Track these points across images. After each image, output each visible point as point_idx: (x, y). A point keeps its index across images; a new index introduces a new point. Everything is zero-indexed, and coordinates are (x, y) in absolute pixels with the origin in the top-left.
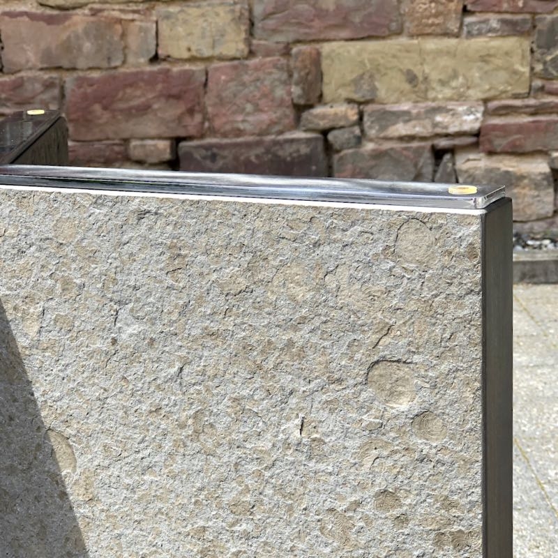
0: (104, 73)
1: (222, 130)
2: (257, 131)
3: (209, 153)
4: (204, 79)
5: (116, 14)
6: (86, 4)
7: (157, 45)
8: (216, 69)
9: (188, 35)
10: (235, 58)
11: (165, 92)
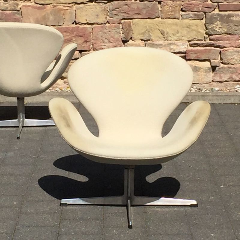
0: (56, 27)
4: (91, 30)
5: (62, 7)
7: (76, 18)
9: (86, 15)
10: (102, 24)
11: (77, 35)
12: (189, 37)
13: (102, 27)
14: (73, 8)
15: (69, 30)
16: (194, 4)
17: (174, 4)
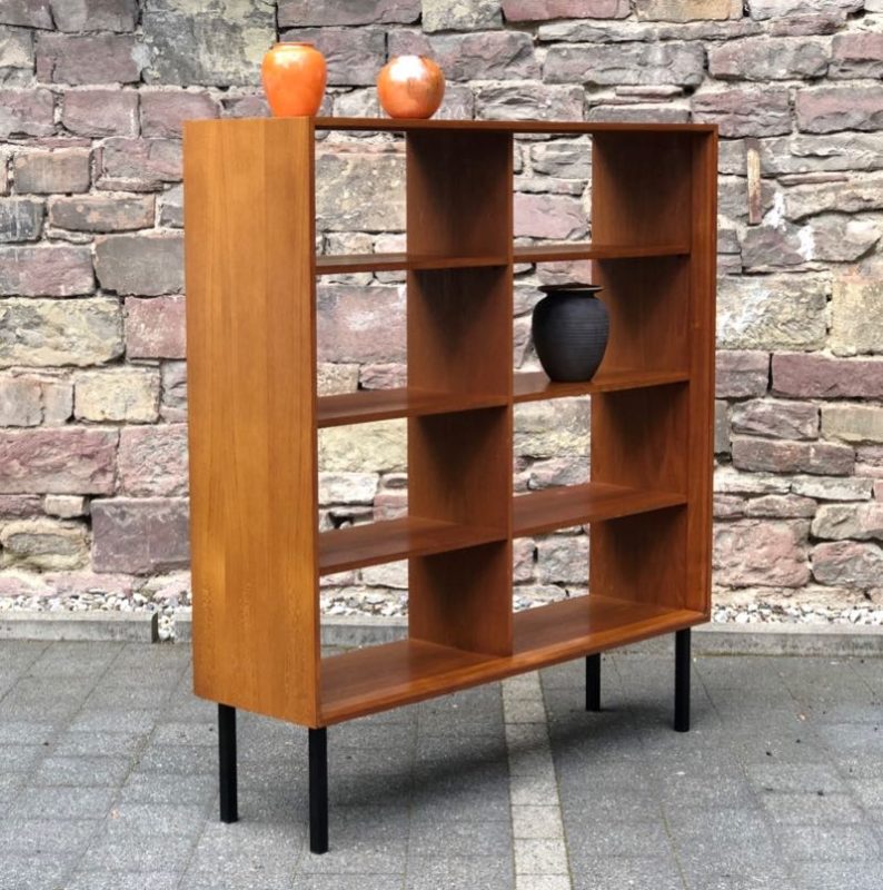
0: (23, 431)
1: (132, 490)
2: (164, 492)
3: (119, 511)
4: (116, 441)
5: (37, 377)
6: (9, 367)
7: (74, 407)
8: (129, 432)
9: (103, 399)
10: (145, 423)
11: (79, 452)
12: (381, 460)
13: (146, 432)
14: (69, 379)
15: (58, 439)
16: (395, 371)
17: (337, 372)
